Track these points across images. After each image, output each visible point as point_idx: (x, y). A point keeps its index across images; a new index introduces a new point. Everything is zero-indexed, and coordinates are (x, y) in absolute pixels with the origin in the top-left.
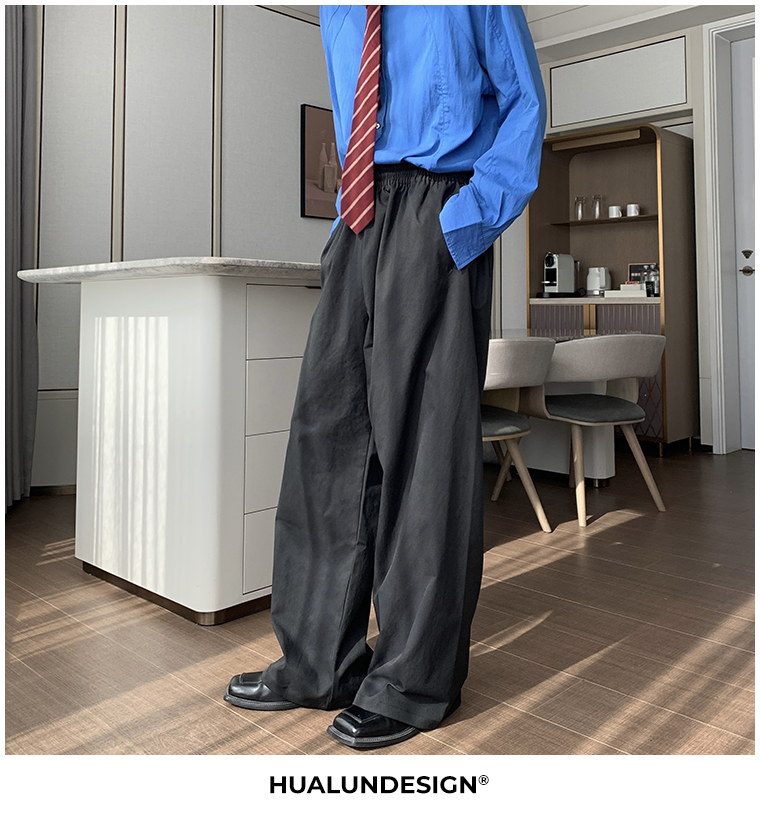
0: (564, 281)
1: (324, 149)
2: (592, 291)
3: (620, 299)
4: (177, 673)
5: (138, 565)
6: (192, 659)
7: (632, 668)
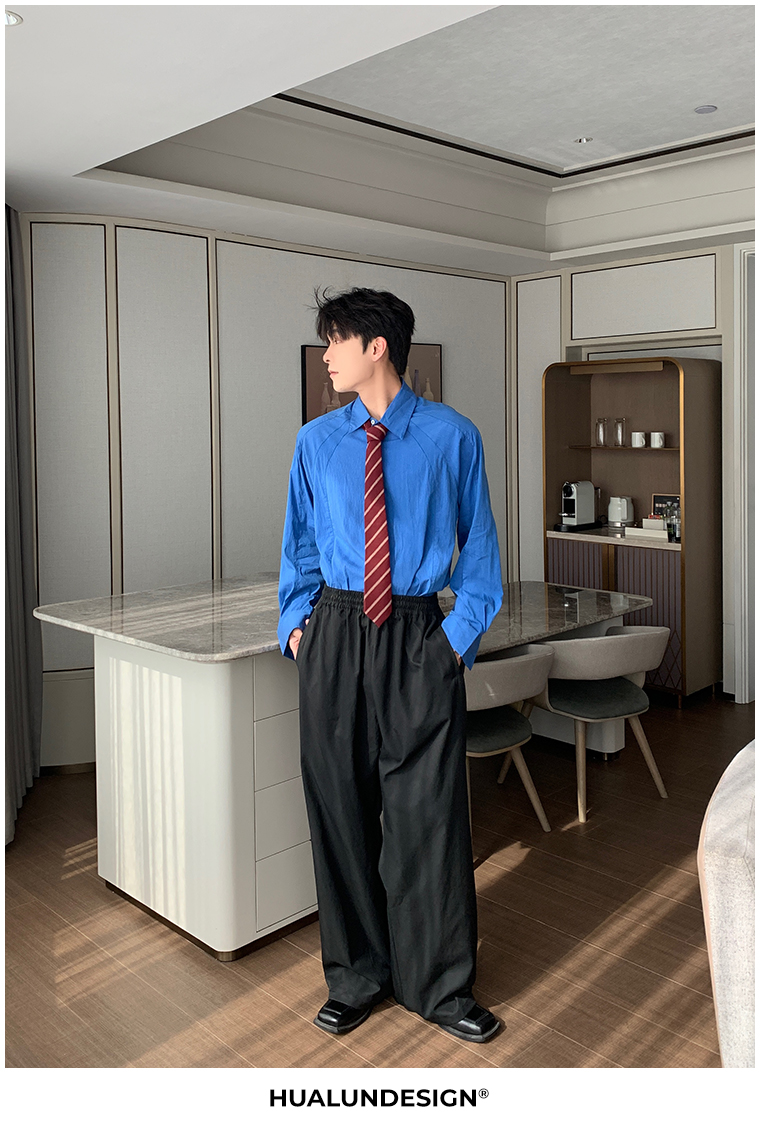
0: (584, 513)
1: (326, 389)
2: (613, 522)
3: (642, 540)
4: (203, 1020)
6: (216, 1004)
7: (598, 1015)
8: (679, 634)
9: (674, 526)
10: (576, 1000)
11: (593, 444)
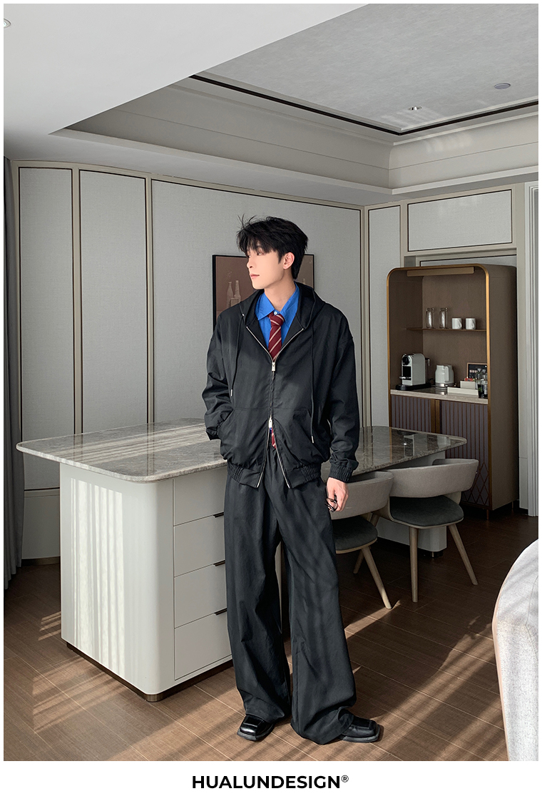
0: (417, 377)
1: (230, 287)
2: (439, 384)
5: (106, 650)
6: (144, 733)
7: (423, 744)
8: (487, 466)
9: (483, 386)
11: (424, 327)
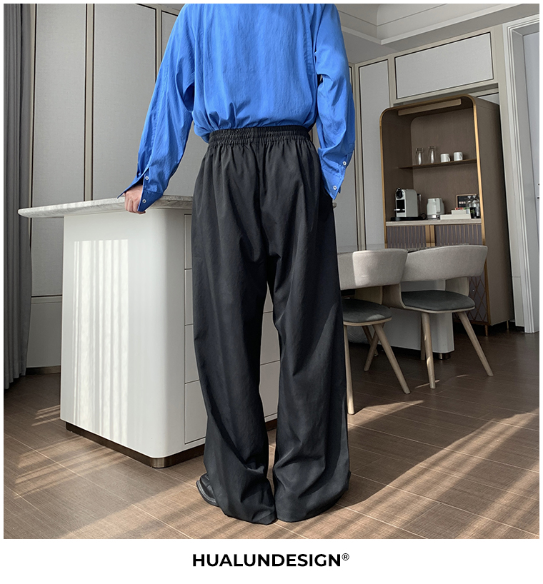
0: (410, 209)
2: (430, 216)
3: (451, 220)
4: (137, 504)
5: (107, 423)
6: (148, 493)
7: (476, 493)
8: (484, 283)
9: (475, 208)
10: (455, 484)
11: (414, 165)
